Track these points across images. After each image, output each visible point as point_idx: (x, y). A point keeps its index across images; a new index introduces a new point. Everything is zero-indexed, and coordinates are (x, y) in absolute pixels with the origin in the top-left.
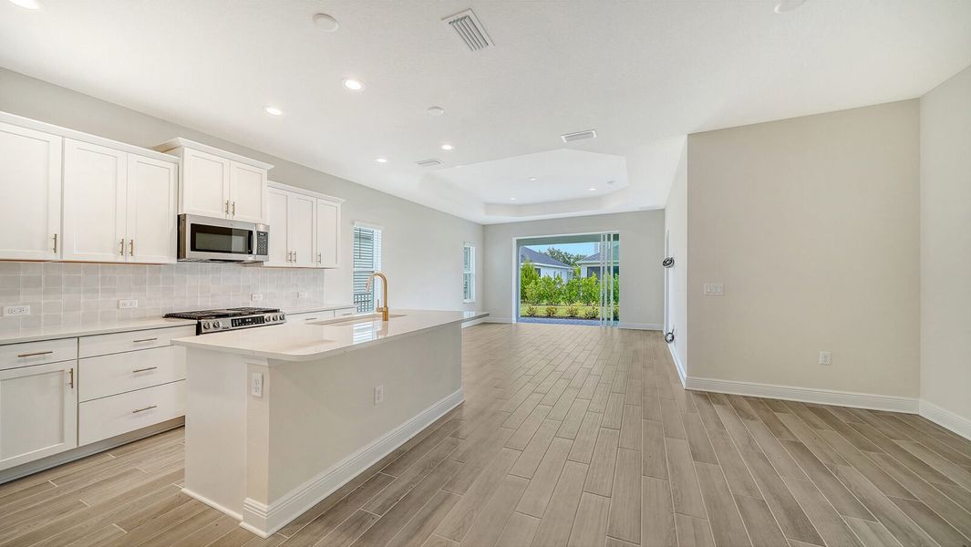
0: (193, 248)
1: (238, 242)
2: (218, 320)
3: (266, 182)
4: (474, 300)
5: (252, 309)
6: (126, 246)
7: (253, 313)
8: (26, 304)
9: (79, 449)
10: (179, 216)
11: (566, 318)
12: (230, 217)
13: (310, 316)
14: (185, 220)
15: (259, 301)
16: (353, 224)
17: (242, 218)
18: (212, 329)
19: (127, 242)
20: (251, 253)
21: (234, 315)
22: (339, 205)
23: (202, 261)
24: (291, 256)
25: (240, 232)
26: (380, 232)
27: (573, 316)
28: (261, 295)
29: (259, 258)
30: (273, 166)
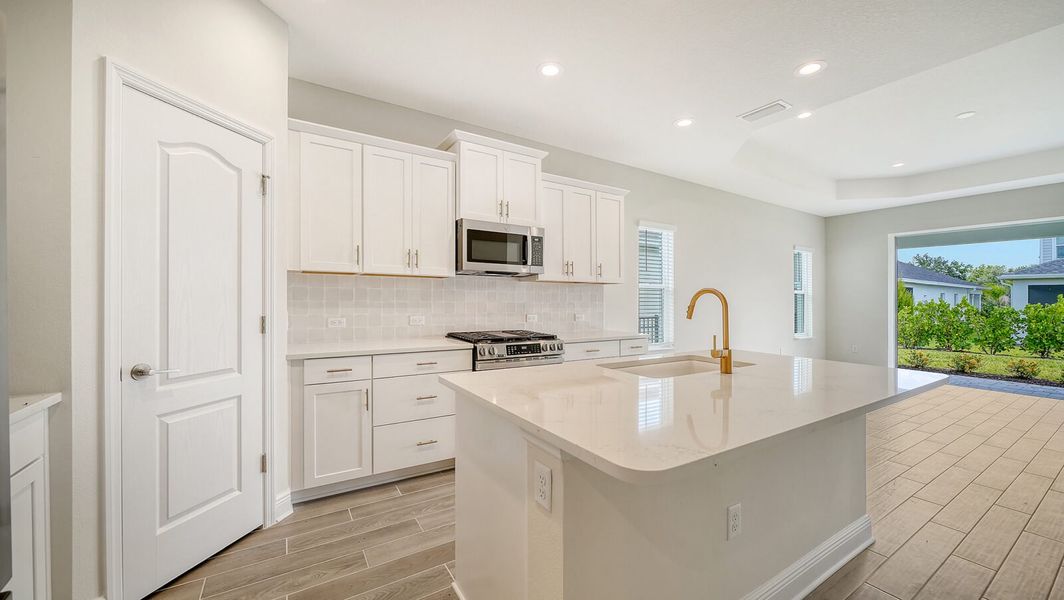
0: (470, 259)
1: (513, 250)
2: (493, 345)
3: (540, 174)
4: (811, 336)
5: (527, 332)
6: (412, 257)
7: (529, 339)
8: (342, 317)
9: (373, 476)
10: (457, 222)
11: (1008, 378)
12: (503, 221)
13: (590, 346)
14: (461, 226)
15: (534, 324)
16: (638, 224)
17: (515, 221)
18: (487, 356)
19: (413, 253)
20: (525, 263)
21: (509, 340)
22: (622, 198)
23: (479, 274)
24: (568, 267)
25: (515, 237)
26: (671, 233)
27: (1023, 376)
28: (536, 316)
29: (534, 269)
30: (547, 153)
